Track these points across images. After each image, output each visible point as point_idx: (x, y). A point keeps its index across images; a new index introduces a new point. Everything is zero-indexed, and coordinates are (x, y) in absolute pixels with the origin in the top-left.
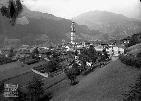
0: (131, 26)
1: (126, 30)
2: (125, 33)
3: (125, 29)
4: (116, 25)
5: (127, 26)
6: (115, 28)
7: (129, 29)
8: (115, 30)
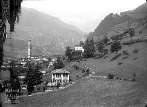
0: (69, 37)
1: (64, 42)
2: (63, 47)
3: (62, 42)
4: (51, 34)
5: (64, 36)
6: (49, 39)
7: (67, 40)
8: (49, 42)
